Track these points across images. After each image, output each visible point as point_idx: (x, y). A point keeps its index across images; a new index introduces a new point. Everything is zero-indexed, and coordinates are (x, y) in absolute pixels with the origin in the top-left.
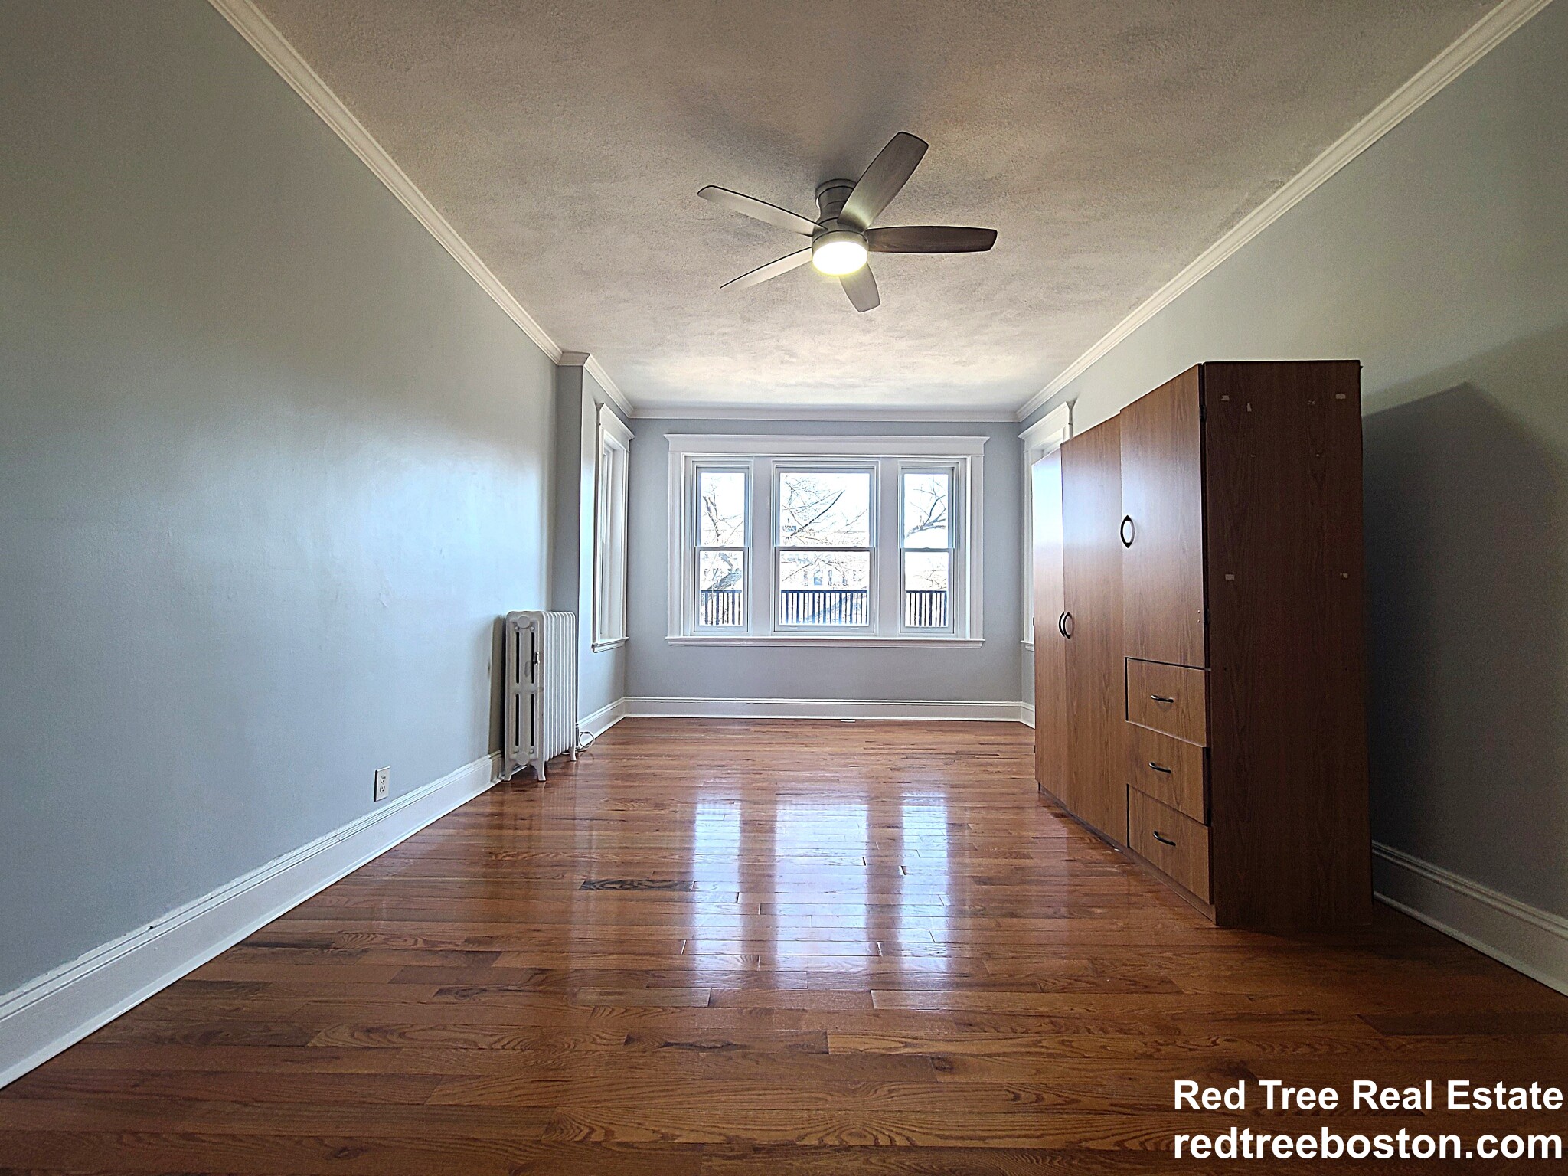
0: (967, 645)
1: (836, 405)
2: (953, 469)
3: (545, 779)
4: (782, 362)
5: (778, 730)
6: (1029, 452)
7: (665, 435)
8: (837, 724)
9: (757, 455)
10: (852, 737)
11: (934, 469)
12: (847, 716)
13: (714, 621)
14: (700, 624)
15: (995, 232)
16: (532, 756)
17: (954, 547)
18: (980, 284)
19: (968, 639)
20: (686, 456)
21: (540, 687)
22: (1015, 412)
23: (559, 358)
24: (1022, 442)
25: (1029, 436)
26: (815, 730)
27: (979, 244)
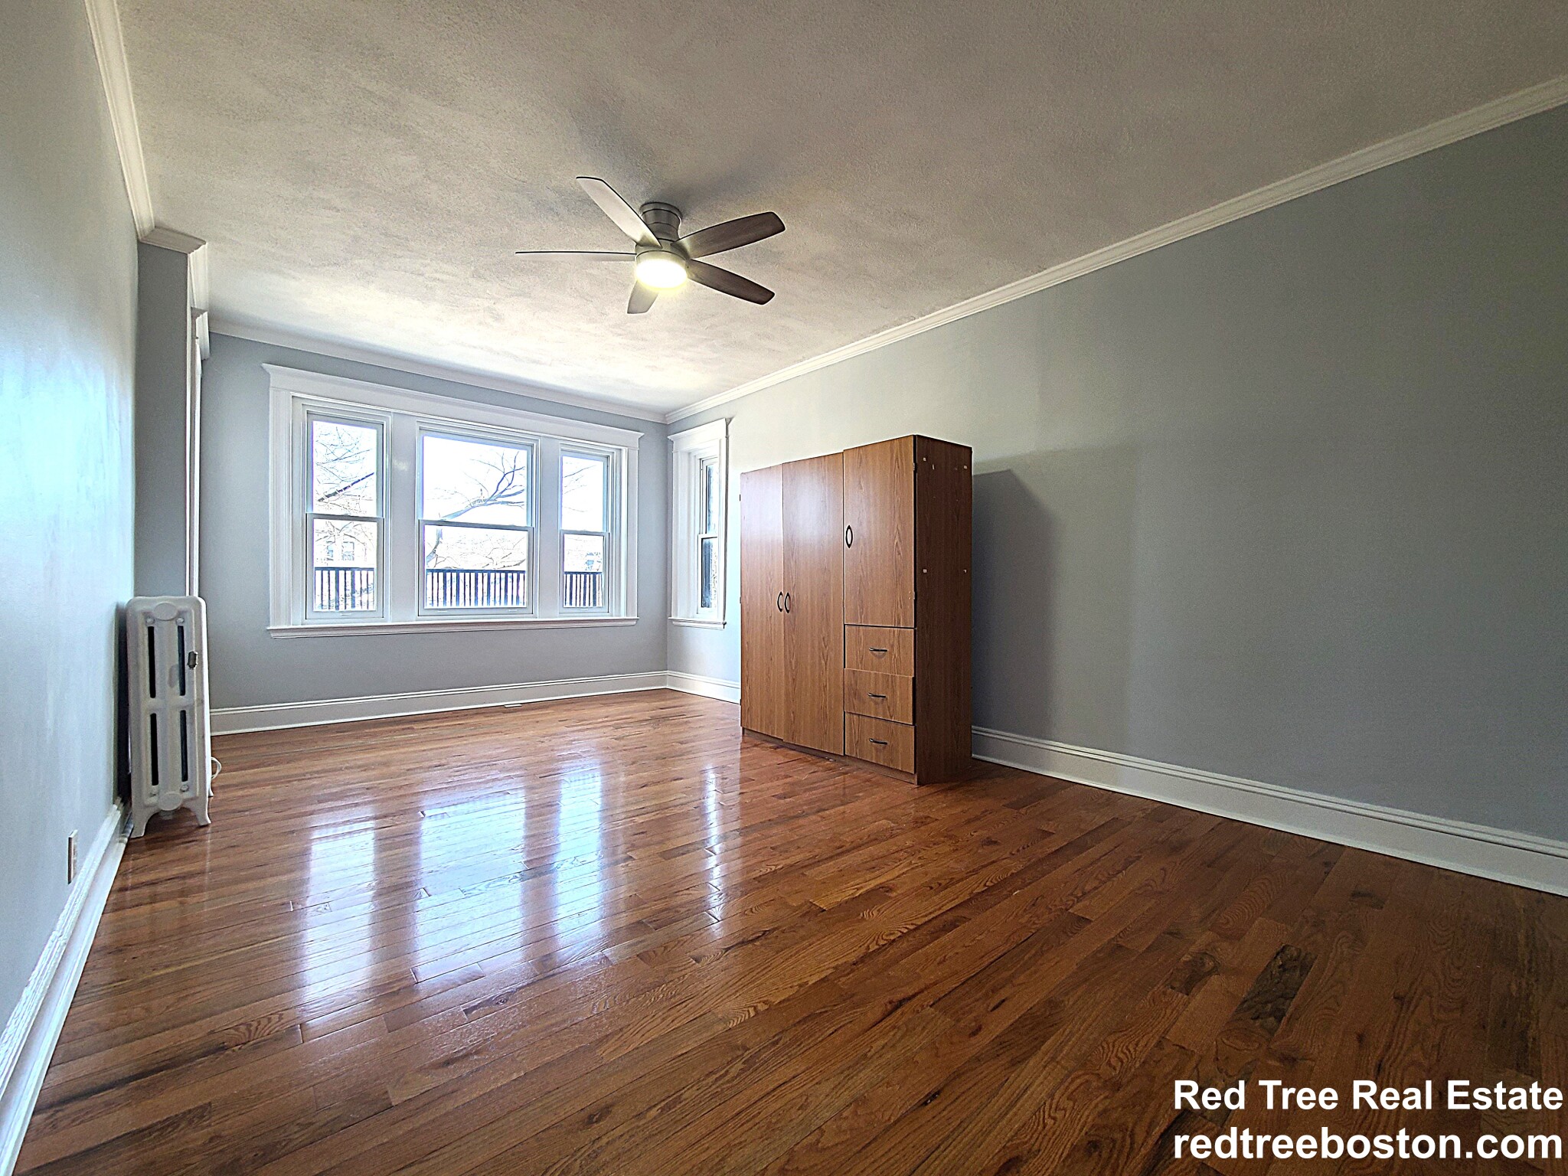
0: (620, 623)
1: (499, 374)
2: (608, 457)
3: (209, 822)
4: (481, 323)
5: (449, 724)
6: (679, 453)
7: (264, 365)
8: (504, 710)
9: (398, 411)
10: (543, 719)
11: (579, 452)
12: (509, 701)
13: (333, 604)
14: (314, 610)
15: (773, 294)
16: (187, 795)
17: (610, 531)
18: (713, 315)
19: (623, 617)
20: (293, 397)
21: (198, 699)
22: (665, 415)
23: (147, 232)
24: (670, 444)
25: (678, 439)
26: (489, 718)
27: (759, 298)
